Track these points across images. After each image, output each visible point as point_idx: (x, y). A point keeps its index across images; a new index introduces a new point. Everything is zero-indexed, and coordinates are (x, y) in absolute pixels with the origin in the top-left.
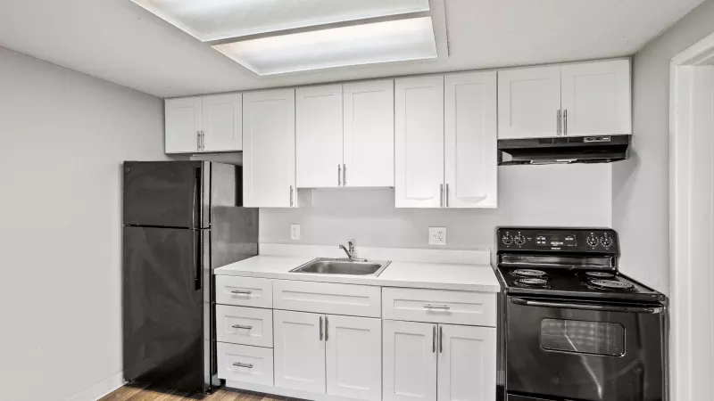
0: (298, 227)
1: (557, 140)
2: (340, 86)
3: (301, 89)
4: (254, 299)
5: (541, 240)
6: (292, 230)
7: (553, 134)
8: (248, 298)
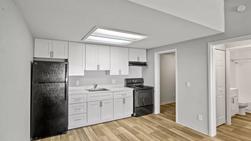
0: (78, 81)
1: (137, 62)
2: (98, 45)
3: (87, 44)
4: (82, 101)
5: (133, 81)
6: (76, 82)
7: (137, 61)
8: (79, 101)
